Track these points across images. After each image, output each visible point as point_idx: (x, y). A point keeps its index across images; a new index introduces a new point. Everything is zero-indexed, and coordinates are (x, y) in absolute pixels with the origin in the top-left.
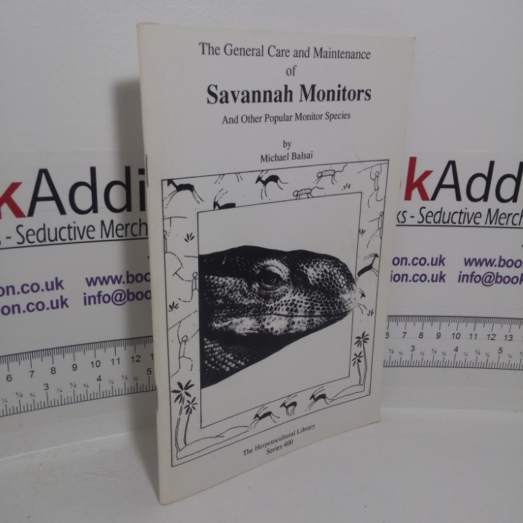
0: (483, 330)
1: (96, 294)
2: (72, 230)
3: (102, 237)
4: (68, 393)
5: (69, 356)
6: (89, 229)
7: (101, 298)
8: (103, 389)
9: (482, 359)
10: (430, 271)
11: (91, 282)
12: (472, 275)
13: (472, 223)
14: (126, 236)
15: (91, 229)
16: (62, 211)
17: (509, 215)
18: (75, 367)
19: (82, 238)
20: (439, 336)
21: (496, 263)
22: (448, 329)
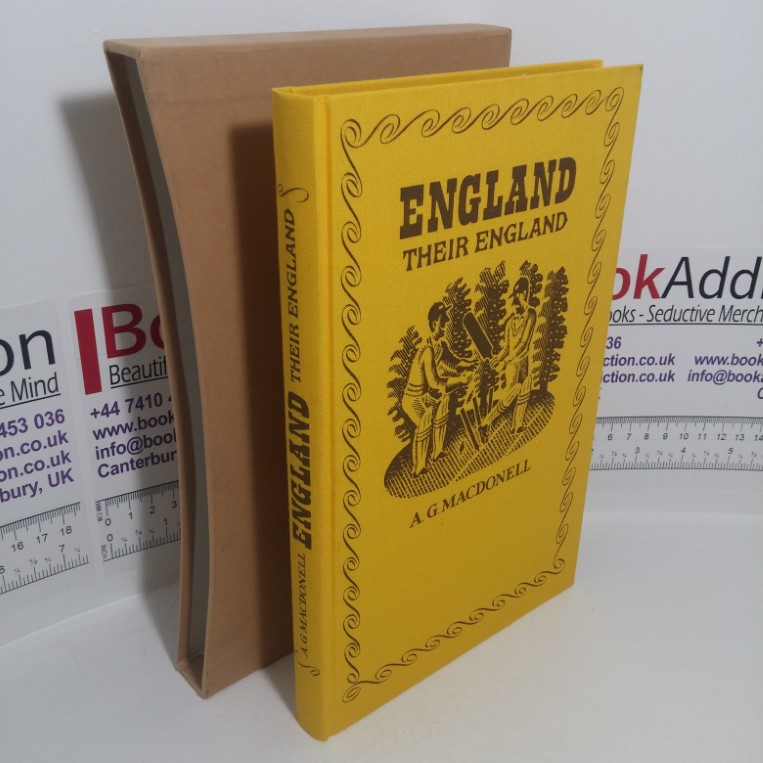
0: (713, 429)
9: (711, 459)
10: (658, 370)
12: (703, 374)
13: (705, 321)
17: (744, 311)
20: (665, 437)
21: (729, 361)
22: (675, 429)
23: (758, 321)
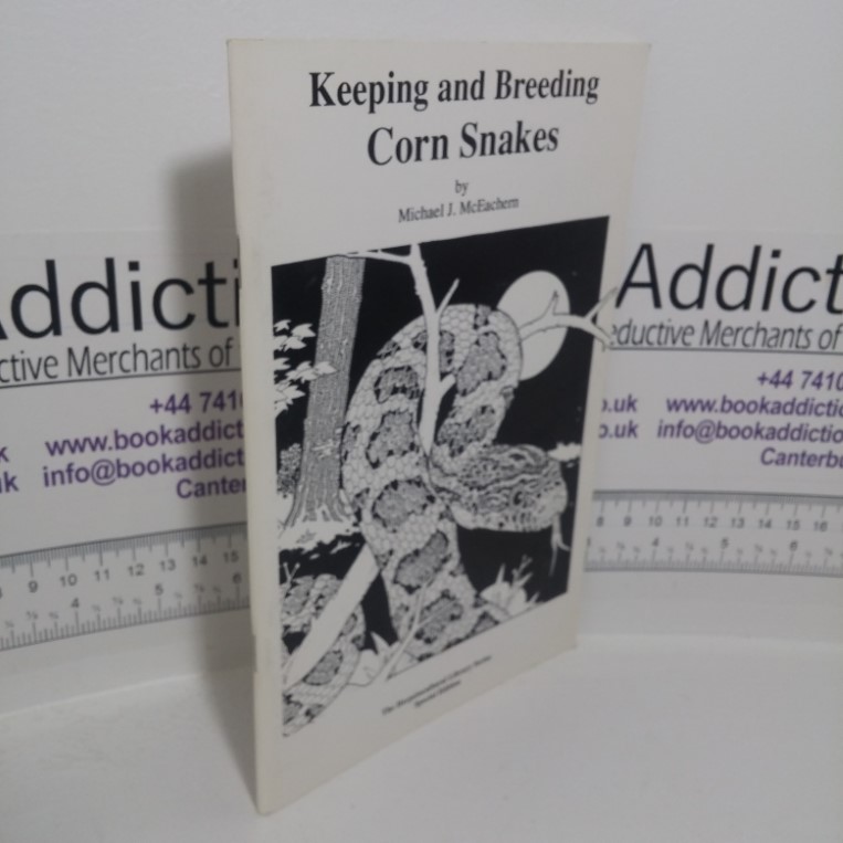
0: (698, 511)
1: (64, 468)
2: (19, 365)
3: (70, 374)
5: (23, 569)
6: (47, 362)
7: (73, 473)
8: (82, 621)
9: (696, 556)
10: (613, 420)
11: (55, 448)
12: (680, 426)
13: (679, 344)
14: (112, 372)
15: (51, 362)
18: (33, 587)
19: (36, 376)
20: (628, 521)
21: (718, 406)
22: (641, 511)
23: (759, 345)
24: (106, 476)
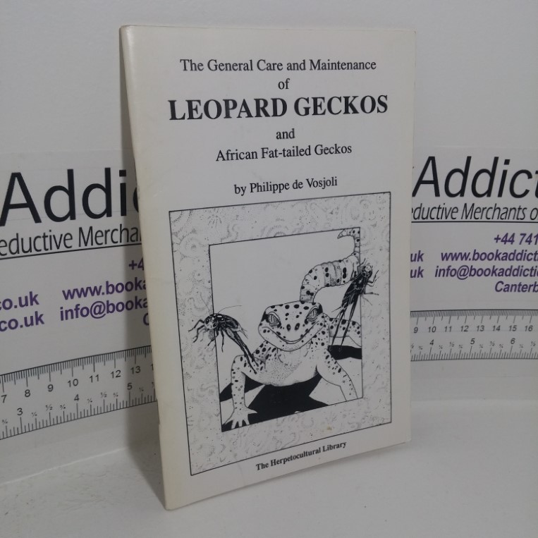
0: (457, 322)
1: (73, 308)
2: (47, 240)
3: (80, 246)
4: (43, 416)
5: (44, 377)
6: (66, 237)
7: (79, 311)
8: (81, 409)
9: (456, 350)
11: (68, 295)
12: (448, 269)
13: (449, 219)
14: (106, 243)
15: (68, 237)
16: (37, 219)
17: (484, 209)
18: (51, 388)
19: (58, 247)
20: (416, 330)
21: (471, 256)
22: (424, 323)
23: (495, 218)
24: (100, 313)
